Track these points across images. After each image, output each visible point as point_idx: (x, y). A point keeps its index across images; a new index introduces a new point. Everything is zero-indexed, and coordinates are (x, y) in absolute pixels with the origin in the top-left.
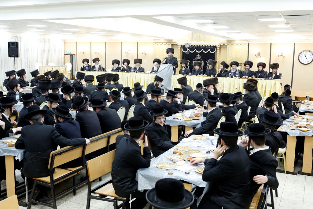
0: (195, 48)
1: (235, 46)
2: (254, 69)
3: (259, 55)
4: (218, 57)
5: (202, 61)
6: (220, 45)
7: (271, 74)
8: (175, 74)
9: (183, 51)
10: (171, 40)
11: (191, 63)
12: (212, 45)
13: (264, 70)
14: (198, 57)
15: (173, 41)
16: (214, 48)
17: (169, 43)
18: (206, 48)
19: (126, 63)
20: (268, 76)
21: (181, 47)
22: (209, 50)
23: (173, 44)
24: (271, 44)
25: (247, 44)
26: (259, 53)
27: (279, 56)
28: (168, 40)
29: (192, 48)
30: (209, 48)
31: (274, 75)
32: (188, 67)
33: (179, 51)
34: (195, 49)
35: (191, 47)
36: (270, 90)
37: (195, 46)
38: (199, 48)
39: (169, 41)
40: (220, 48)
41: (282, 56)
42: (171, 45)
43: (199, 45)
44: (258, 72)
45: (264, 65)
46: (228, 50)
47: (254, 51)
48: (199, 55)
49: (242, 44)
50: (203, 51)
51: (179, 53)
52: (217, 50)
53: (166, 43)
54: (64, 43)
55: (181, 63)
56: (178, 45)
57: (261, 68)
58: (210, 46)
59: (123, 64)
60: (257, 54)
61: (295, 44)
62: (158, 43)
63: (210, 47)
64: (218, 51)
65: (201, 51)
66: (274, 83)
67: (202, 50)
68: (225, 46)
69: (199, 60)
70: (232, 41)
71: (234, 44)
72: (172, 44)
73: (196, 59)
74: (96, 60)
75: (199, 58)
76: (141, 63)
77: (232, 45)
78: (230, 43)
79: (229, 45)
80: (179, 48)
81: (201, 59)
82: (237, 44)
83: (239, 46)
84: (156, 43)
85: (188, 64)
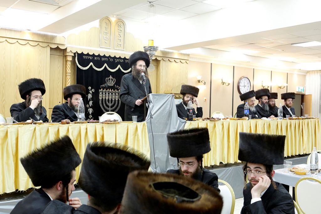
0: (105, 62)
1: (171, 64)
5: (118, 90)
9: (79, 66)
10: (53, 38)
11: (96, 95)
17: (45, 45)
18: (126, 63)
21: (74, 57)
24: (211, 64)
29: (99, 60)
32: (91, 103)
34: (106, 65)
35: (96, 58)
37: (104, 56)
42: (49, 49)
43: (112, 56)
48: (111, 77)
49: (181, 60)
50: (121, 69)
53: (36, 43)
56: (67, 51)
61: (234, 67)
62: (15, 41)
65: (117, 68)
67: (119, 66)
69: (113, 88)
70: (168, 53)
71: (170, 60)
72: (54, 46)
73: (107, 86)
77: (168, 61)
78: (166, 58)
79: (164, 61)
80: (70, 59)
81: (116, 86)
82: (174, 59)
83: (177, 63)
84: (8, 40)
85: (90, 96)
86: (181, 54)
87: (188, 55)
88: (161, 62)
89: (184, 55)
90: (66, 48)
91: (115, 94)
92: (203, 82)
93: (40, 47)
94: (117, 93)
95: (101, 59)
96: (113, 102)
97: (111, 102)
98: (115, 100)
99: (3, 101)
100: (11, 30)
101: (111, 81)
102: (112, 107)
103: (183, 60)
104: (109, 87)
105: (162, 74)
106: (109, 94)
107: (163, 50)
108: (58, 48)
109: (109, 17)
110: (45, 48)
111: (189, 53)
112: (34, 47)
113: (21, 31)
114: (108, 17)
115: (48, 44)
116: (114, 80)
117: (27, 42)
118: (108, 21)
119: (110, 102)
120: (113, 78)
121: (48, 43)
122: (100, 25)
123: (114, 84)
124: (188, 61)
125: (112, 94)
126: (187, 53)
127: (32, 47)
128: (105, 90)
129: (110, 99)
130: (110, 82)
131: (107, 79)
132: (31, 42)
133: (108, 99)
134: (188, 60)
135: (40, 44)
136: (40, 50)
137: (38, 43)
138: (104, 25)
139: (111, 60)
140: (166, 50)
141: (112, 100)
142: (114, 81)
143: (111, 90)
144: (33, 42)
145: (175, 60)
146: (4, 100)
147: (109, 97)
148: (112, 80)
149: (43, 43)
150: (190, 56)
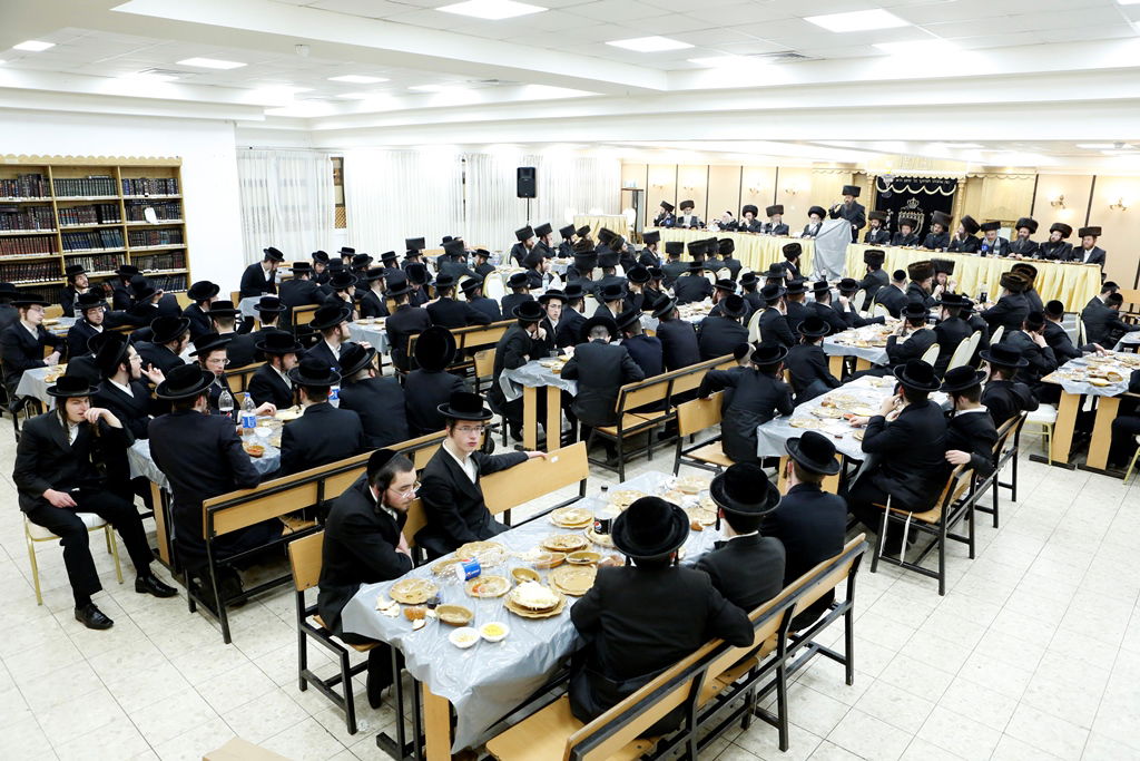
0: (907, 183)
1: (1002, 181)
2: (1041, 236)
3: (1061, 203)
4: (958, 205)
5: (920, 213)
6: (967, 177)
7: (1080, 250)
8: (854, 241)
9: (879, 189)
10: (854, 165)
11: (894, 218)
12: (947, 178)
13: (1065, 240)
14: (913, 204)
15: (858, 168)
16: (951, 184)
17: (848, 171)
18: (931, 184)
19: (749, 214)
20: (1073, 255)
21: (874, 181)
22: (940, 187)
23: (857, 174)
24: (1095, 177)
25: (1034, 177)
26: (1062, 199)
27: (1111, 207)
28: (847, 164)
29: (899, 183)
30: (939, 184)
31: (1087, 255)
33: (870, 190)
34: (908, 186)
35: (896, 181)
36: (1072, 287)
37: (906, 178)
38: (915, 183)
39: (849, 166)
40: (966, 184)
41: (1120, 206)
42: (852, 177)
43: (915, 177)
44: (1050, 244)
45: (1065, 230)
46: (984, 188)
47: (1049, 192)
48: (914, 199)
49: (1021, 177)
50: (926, 190)
51: (870, 194)
52: (958, 188)
54: (622, 165)
55: (870, 219)
56: (868, 175)
57: (1057, 235)
58: (943, 179)
59: (744, 215)
60: (1056, 199)
62: (822, 170)
63: (941, 182)
64: (961, 190)
65: (921, 190)
66: (1083, 273)
67: (924, 187)
68: (978, 181)
69: (915, 211)
70: (995, 168)
71: (1001, 176)
72: (855, 174)
73: (908, 209)
74: (688, 205)
75: (914, 207)
76: (782, 213)
77: (996, 178)
78: (992, 175)
80: (871, 182)
81: (919, 209)
82: (1007, 175)
83: (1013, 180)
84: (818, 170)
85: (888, 218)
86: (1020, 168)
87: (1034, 168)
88: (986, 180)
89: (1025, 168)
90: (866, 173)
93: (844, 174)
104: (911, 210)
107: (986, 164)
110: (848, 174)
112: (839, 174)
116: (916, 202)
120: (916, 200)
121: (850, 169)
123: (916, 206)
131: (908, 201)
137: (841, 171)
139: (916, 181)
140: (990, 165)
142: (917, 204)
145: (1009, 176)
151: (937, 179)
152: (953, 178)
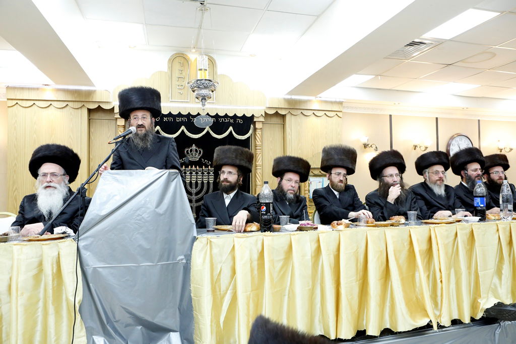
0: (182, 123)
1: (308, 119)
4: (258, 152)
5: (207, 166)
6: (266, 113)
10: (90, 93)
12: (240, 115)
15: (97, 98)
16: (245, 123)
17: (80, 105)
18: (220, 123)
22: (231, 128)
23: (95, 106)
24: (390, 116)
25: (341, 115)
29: (171, 121)
30: (229, 125)
34: (183, 128)
35: (165, 119)
37: (180, 115)
38: (195, 122)
39: (80, 96)
40: (265, 123)
42: (85, 112)
48: (194, 147)
49: (327, 113)
50: (211, 132)
52: (255, 129)
53: (64, 104)
56: (115, 112)
58: (235, 117)
61: (437, 118)
62: (31, 103)
63: (232, 121)
64: (258, 132)
65: (204, 133)
67: (207, 129)
68: (274, 119)
69: (199, 163)
70: (300, 102)
71: (305, 112)
72: (93, 106)
73: (187, 162)
75: (196, 157)
77: (301, 115)
78: (296, 110)
79: (293, 117)
80: (121, 123)
81: (204, 161)
82: (313, 112)
83: (319, 118)
84: (19, 102)
86: (326, 102)
87: (341, 103)
88: (288, 118)
89: (332, 103)
90: (114, 107)
91: (203, 173)
92: (374, 147)
93: (71, 109)
94: (206, 171)
95: (175, 120)
96: (199, 186)
97: (196, 187)
98: (203, 183)
99: (15, 191)
100: (22, 89)
101: (194, 153)
102: (197, 194)
103: (330, 112)
104: (192, 163)
105: (289, 137)
106: (191, 173)
107: (289, 97)
108: (99, 109)
109: (185, 53)
110: (80, 110)
111: (341, 100)
112: (61, 110)
113: (38, 89)
114: (183, 54)
115: (83, 104)
116: (200, 151)
117: (50, 103)
118: (183, 59)
119: (194, 186)
120: (198, 148)
121: (83, 101)
122: (171, 68)
123: (199, 157)
124: (341, 113)
125: (197, 173)
126: (338, 100)
127: (59, 110)
128: (184, 168)
129: (193, 182)
130: (192, 154)
131: (187, 151)
132: (56, 103)
133: (191, 182)
134: (341, 111)
135: (70, 104)
136: (71, 113)
137: (66, 103)
138: (177, 66)
139: (195, 120)
140: (294, 97)
141: (197, 183)
142: (200, 153)
143: (196, 167)
144: (58, 103)
145: (315, 112)
146: (16, 189)
147: (191, 178)
148: (196, 151)
149: (75, 103)
150: (343, 105)
151: (226, 116)
152: (249, 115)
